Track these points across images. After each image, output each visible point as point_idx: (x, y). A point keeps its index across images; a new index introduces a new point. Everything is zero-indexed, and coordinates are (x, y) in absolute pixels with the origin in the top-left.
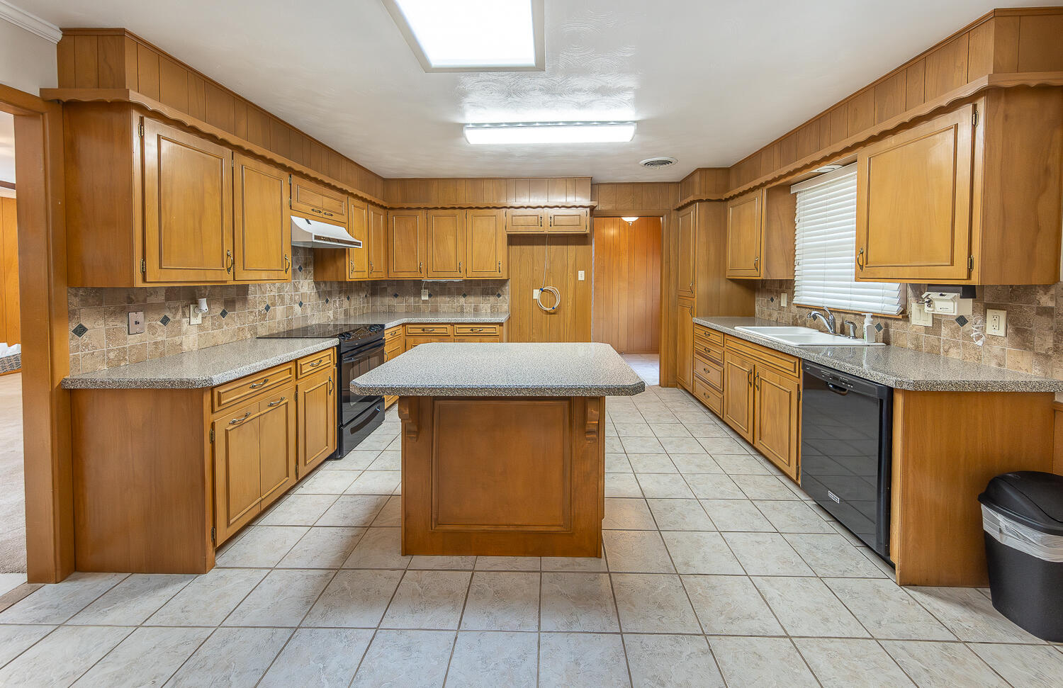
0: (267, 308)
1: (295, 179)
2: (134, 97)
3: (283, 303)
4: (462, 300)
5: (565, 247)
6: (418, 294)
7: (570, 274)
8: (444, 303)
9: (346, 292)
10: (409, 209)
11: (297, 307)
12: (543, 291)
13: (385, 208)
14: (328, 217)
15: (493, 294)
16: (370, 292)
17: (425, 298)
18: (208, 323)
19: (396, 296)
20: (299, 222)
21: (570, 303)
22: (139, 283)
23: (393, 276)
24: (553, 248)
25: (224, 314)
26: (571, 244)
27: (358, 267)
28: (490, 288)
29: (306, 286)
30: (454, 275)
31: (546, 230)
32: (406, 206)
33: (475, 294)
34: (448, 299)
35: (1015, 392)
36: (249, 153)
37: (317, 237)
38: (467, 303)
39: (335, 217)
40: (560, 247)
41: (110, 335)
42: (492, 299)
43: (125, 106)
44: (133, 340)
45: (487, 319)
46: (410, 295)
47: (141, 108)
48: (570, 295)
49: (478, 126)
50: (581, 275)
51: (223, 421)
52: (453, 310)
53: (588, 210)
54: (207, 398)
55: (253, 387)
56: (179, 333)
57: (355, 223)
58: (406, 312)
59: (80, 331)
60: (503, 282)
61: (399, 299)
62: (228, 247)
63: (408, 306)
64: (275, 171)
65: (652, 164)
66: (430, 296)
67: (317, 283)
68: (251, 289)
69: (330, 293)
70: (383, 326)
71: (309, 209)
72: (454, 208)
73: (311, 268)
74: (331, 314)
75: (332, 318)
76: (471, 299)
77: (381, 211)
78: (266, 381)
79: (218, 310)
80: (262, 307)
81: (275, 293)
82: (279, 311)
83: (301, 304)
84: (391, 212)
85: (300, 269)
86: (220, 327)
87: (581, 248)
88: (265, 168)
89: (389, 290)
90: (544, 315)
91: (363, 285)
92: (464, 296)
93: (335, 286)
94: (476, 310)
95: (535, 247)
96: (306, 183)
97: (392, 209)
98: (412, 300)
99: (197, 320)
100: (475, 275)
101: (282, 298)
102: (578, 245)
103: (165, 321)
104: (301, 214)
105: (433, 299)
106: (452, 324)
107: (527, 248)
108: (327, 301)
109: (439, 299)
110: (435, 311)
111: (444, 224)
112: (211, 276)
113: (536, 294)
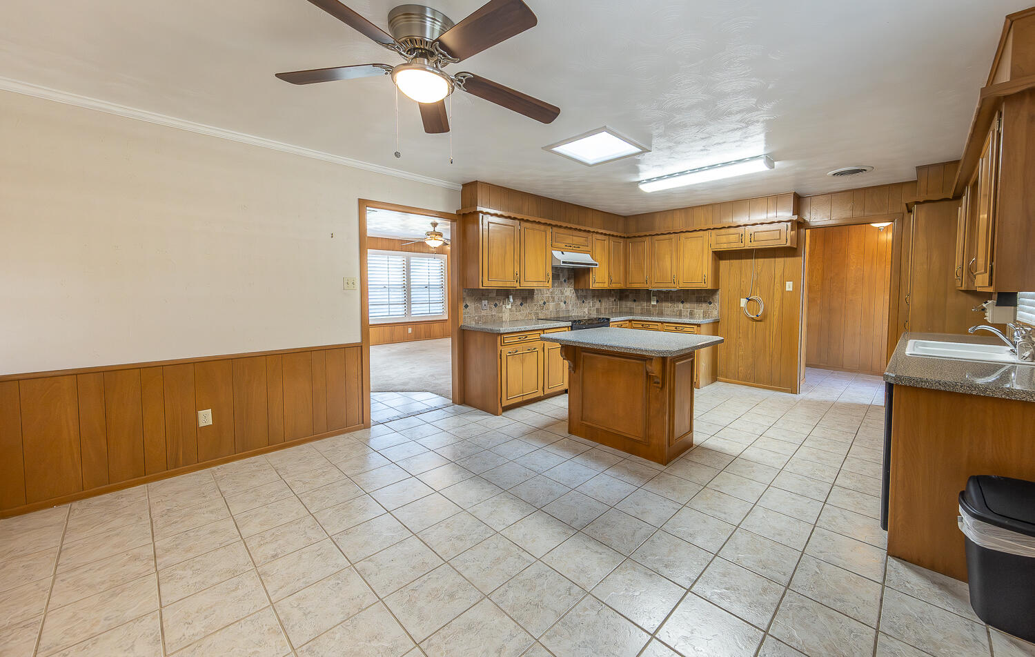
0: (545, 303)
1: (555, 229)
2: (479, 209)
3: (553, 301)
4: (681, 305)
5: (773, 260)
6: (649, 300)
7: (778, 286)
8: (668, 307)
9: (598, 297)
10: (639, 236)
11: (562, 304)
12: (749, 300)
13: (624, 237)
14: (576, 248)
15: (705, 302)
16: (618, 297)
17: (654, 303)
18: (514, 309)
19: (635, 301)
20: (557, 254)
21: (776, 313)
22: (481, 287)
23: (629, 286)
24: (761, 261)
25: (521, 304)
26: (778, 257)
27: (600, 279)
28: (703, 296)
29: (569, 291)
30: (669, 285)
31: (748, 245)
32: (637, 234)
33: (691, 301)
34: (670, 305)
35: (1026, 401)
36: (527, 221)
37: (563, 262)
38: (684, 308)
39: (582, 248)
40: (768, 260)
41: (476, 309)
42: (704, 305)
43: (477, 213)
44: (484, 313)
45: (687, 321)
46: (643, 300)
47: (482, 212)
48: (777, 304)
49: (649, 180)
50: (789, 286)
51: (506, 350)
52: (674, 314)
53: (789, 224)
54: (499, 338)
55: (520, 338)
56: (501, 312)
57: (598, 251)
58: (641, 313)
59: (466, 306)
60: (713, 292)
61: (637, 303)
62: (517, 270)
63: (642, 309)
64: (542, 227)
65: (842, 174)
66: (657, 301)
67: (576, 290)
68: (536, 292)
69: (586, 297)
70: (608, 319)
71: (563, 246)
72: (670, 233)
73: (572, 281)
74: (586, 310)
75: (587, 313)
76: (688, 305)
77: (621, 241)
78: (526, 337)
79: (518, 303)
80: (542, 302)
81: (549, 295)
82: (551, 305)
83: (565, 303)
84: (628, 240)
85: (565, 281)
86: (520, 311)
87: (789, 260)
88: (537, 226)
89: (630, 296)
90: (751, 322)
91: (612, 292)
92: (683, 302)
93: (590, 292)
94: (692, 315)
95: (743, 261)
96: (561, 230)
97: (628, 237)
98: (645, 304)
99: (509, 307)
100: (685, 285)
101: (553, 298)
102: (786, 257)
103: (496, 305)
104: (558, 249)
105: (659, 304)
106: (662, 323)
107: (735, 262)
108: (583, 302)
109: (664, 304)
110: (661, 314)
111: (664, 247)
112: (508, 284)
113: (743, 302)
